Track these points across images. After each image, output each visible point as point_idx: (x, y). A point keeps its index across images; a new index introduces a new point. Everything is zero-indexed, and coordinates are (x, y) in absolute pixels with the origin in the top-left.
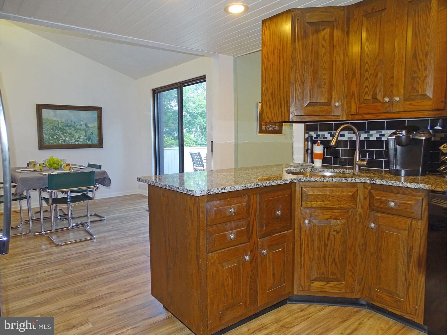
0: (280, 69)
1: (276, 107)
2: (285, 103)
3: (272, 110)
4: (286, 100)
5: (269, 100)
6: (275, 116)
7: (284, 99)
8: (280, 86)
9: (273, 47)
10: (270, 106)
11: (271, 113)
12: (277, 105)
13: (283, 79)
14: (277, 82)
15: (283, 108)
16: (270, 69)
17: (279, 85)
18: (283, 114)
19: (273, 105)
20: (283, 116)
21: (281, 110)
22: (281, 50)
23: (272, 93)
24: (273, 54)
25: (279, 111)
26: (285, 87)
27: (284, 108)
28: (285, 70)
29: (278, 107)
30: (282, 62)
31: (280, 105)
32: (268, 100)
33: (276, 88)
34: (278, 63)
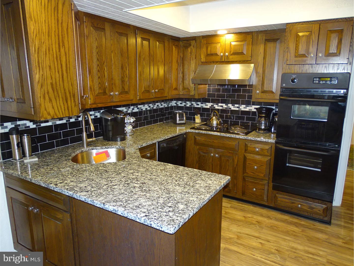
0: (60, 58)
1: (59, 101)
2: (72, 96)
3: (53, 104)
4: (73, 94)
5: (48, 93)
6: (59, 112)
7: (70, 93)
8: (63, 77)
9: (47, 27)
10: (50, 100)
11: (53, 108)
12: (61, 99)
13: (66, 70)
14: (58, 72)
15: (69, 102)
16: (46, 54)
17: (61, 76)
18: (70, 109)
19: (55, 99)
20: (70, 111)
21: (67, 104)
22: (60, 37)
23: (52, 84)
24: (49, 36)
25: (64, 105)
26: (69, 79)
27: (71, 102)
28: (68, 60)
29: (63, 101)
30: (62, 50)
31: (65, 98)
32: (46, 92)
33: (58, 80)
34: (58, 51)
